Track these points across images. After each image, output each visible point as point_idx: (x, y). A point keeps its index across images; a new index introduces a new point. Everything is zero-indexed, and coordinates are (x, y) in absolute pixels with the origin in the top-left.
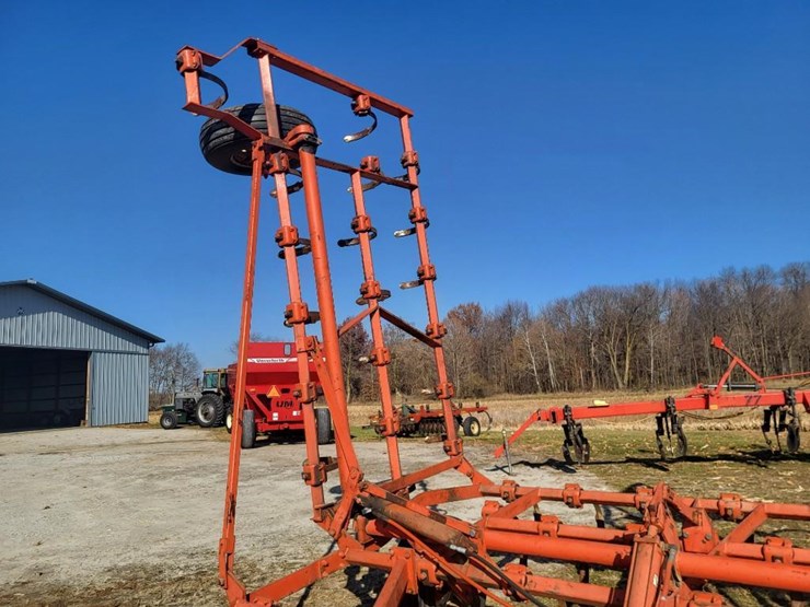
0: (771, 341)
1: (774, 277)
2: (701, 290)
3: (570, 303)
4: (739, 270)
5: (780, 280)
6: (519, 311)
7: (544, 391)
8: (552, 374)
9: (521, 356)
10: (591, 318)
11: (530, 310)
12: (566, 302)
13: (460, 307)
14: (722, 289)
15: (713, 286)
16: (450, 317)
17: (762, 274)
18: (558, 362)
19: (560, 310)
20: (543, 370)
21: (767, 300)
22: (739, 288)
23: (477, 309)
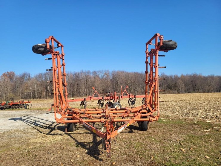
0: (89, 88)
1: (91, 73)
2: (76, 74)
3: (43, 75)
4: (84, 71)
5: (92, 74)
6: (27, 76)
7: (33, 98)
8: (36, 94)
9: (27, 88)
10: (48, 79)
11: (30, 76)
12: (42, 74)
13: (7, 72)
14: (80, 75)
15: (78, 74)
16: (3, 75)
17: (89, 72)
18: (38, 91)
19: (40, 76)
20: (34, 93)
21: (89, 78)
22: (84, 75)
23: (13, 73)
